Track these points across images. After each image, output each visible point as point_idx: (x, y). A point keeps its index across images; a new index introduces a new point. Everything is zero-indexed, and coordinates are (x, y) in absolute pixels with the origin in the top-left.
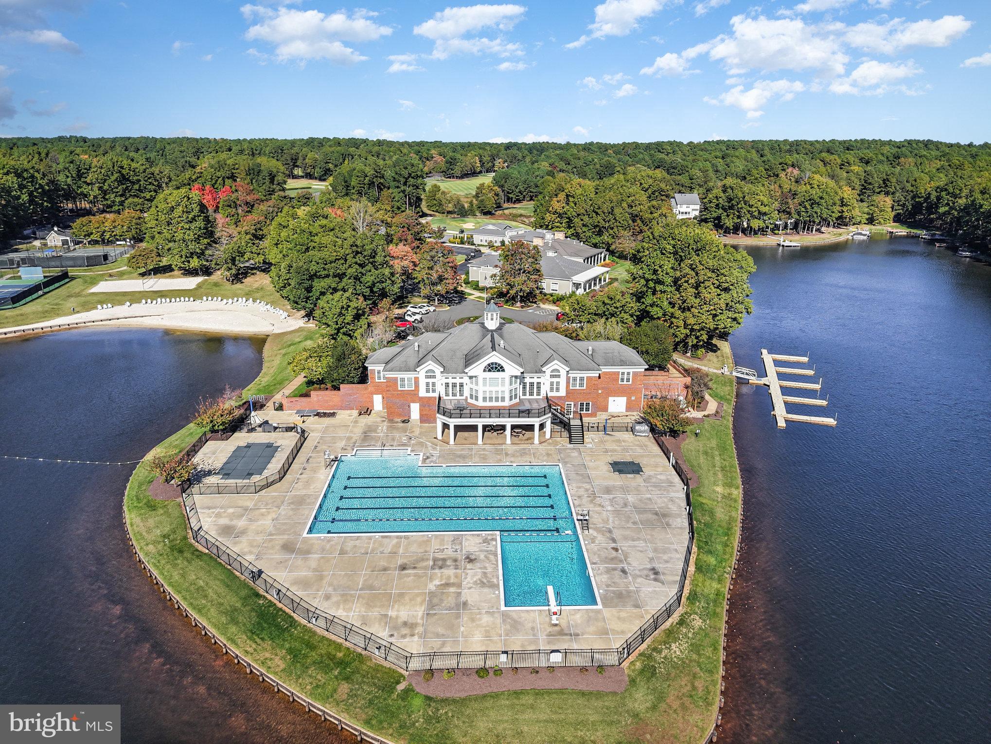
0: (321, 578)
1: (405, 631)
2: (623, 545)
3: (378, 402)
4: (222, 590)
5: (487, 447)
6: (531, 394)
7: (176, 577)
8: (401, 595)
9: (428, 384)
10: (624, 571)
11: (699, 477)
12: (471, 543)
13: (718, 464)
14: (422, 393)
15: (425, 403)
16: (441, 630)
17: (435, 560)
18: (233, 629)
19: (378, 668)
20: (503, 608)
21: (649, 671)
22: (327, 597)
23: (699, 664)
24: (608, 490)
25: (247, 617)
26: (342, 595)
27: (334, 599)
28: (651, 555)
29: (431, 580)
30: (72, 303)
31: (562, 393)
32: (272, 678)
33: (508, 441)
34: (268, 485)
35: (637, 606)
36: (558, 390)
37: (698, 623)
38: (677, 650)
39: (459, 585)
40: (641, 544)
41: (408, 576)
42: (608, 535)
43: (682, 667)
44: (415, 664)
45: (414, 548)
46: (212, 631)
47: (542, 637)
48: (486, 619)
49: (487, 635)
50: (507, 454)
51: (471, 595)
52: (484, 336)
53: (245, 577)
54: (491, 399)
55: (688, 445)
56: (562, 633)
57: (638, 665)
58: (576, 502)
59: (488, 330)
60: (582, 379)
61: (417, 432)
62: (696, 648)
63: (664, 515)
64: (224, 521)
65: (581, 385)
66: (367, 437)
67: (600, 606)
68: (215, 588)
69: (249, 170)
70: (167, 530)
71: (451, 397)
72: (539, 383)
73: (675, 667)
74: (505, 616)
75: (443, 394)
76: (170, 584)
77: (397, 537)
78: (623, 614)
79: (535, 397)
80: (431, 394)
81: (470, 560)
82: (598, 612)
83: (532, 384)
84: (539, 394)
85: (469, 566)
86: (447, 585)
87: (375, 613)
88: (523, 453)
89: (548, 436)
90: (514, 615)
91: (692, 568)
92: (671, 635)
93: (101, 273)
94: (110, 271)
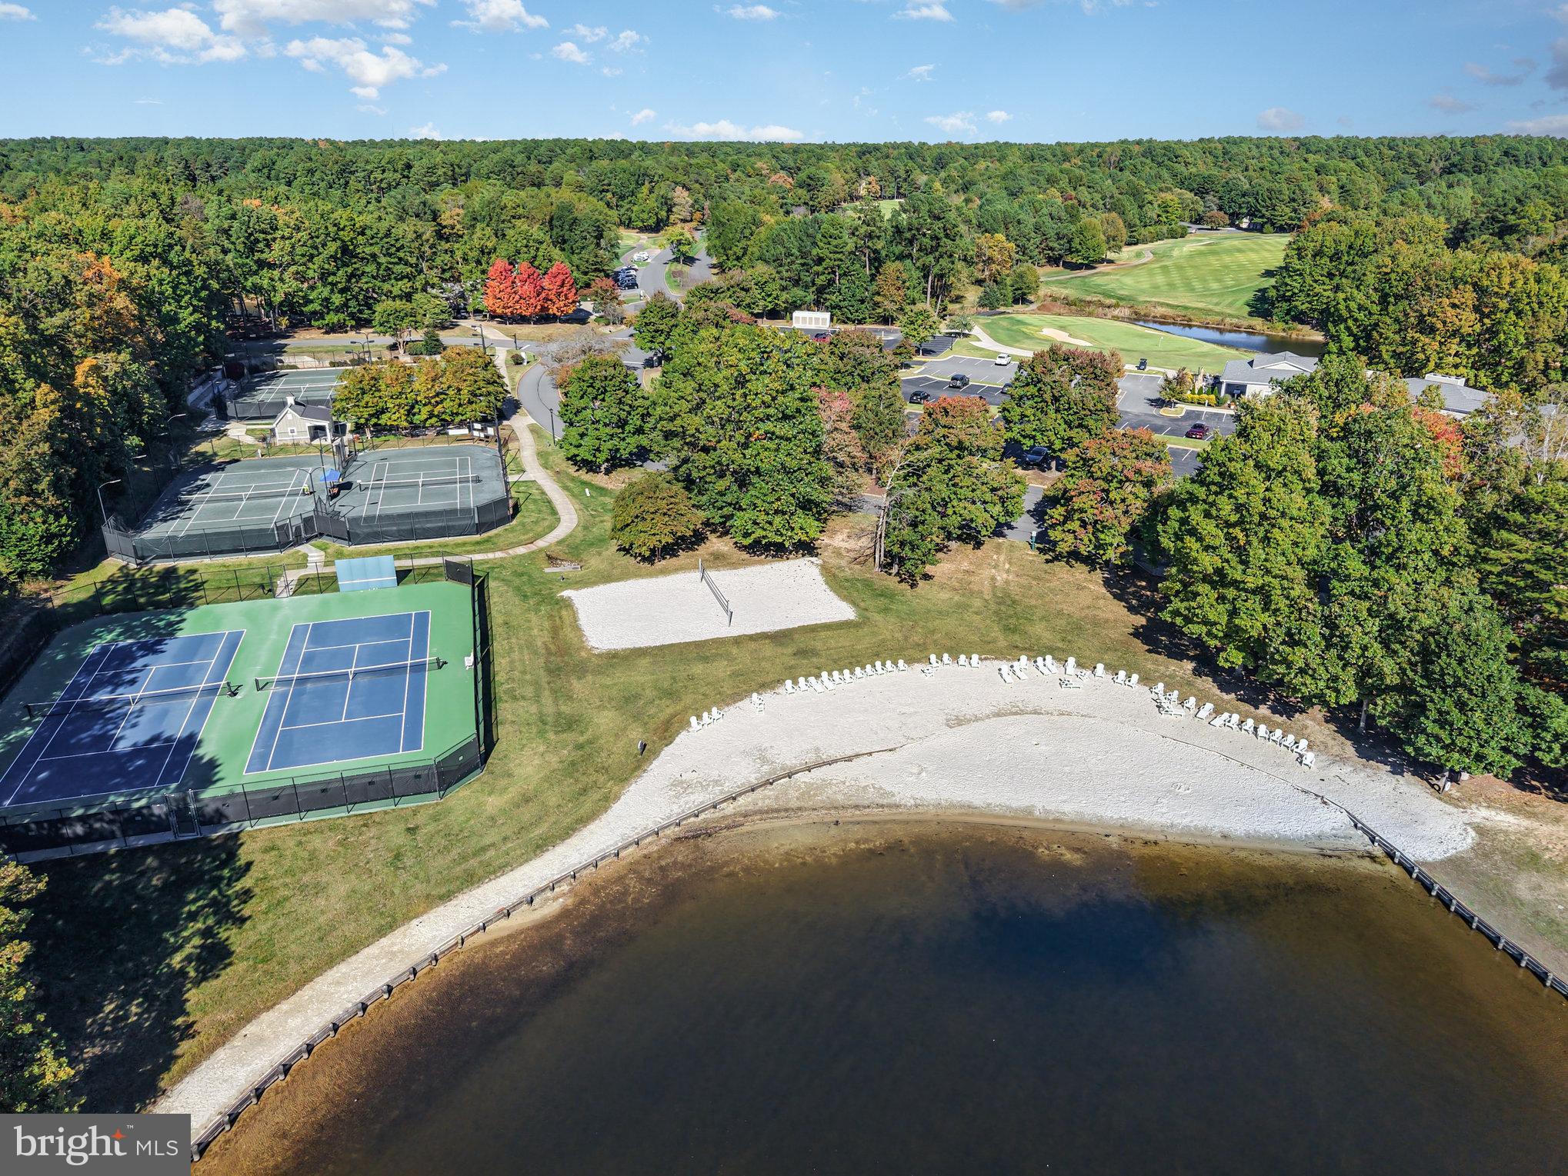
93: (521, 550)
94: (541, 543)
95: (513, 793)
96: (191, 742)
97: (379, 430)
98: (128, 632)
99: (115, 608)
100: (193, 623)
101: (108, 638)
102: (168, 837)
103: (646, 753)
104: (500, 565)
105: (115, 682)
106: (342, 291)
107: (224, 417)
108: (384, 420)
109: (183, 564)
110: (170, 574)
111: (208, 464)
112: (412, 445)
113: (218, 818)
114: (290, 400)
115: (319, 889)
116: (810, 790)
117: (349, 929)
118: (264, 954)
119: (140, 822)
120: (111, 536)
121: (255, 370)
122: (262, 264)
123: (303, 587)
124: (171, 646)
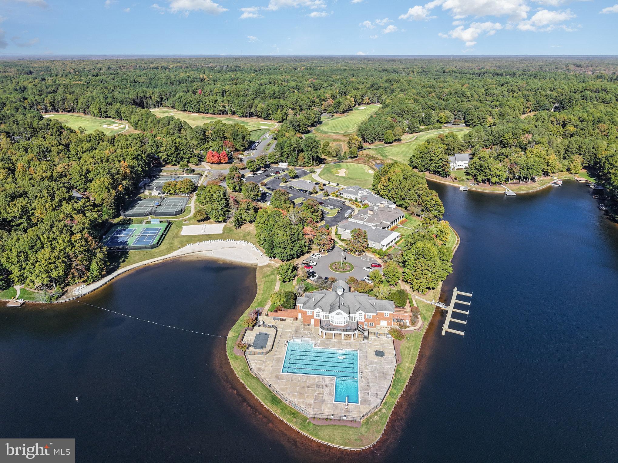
0: (287, 388)
1: (309, 406)
2: (370, 384)
3: (300, 316)
4: (262, 389)
5: (336, 340)
6: (352, 320)
7: (249, 384)
8: (308, 396)
9: (317, 315)
10: (368, 394)
11: (402, 360)
12: (327, 380)
13: (411, 353)
14: (315, 317)
15: (316, 320)
16: (317, 407)
17: (317, 385)
18: (266, 401)
19: (302, 416)
20: (334, 402)
21: (367, 423)
22: (289, 395)
23: (381, 422)
24: (371, 363)
25: (269, 398)
26: (293, 394)
27: (291, 395)
28: (378, 388)
29: (316, 392)
30: (176, 243)
31: (363, 320)
32: (277, 415)
33: (343, 338)
34: (268, 352)
35: (369, 405)
36: (361, 319)
37: (384, 411)
38: (376, 418)
39: (323, 394)
40: (376, 384)
41: (310, 389)
42: (367, 380)
43: (376, 423)
44: (311, 416)
45: (311, 380)
46: (261, 401)
47: (343, 411)
48: (329, 405)
49: (329, 410)
50: (342, 344)
51: (326, 397)
52: (337, 297)
53: (267, 386)
54: (338, 323)
55: (404, 343)
56: (348, 411)
57: (365, 421)
58: (360, 367)
59: (339, 295)
60: (370, 315)
61: (313, 330)
62: (381, 418)
63: (386, 374)
64: (258, 366)
65: (370, 317)
66: (296, 333)
67: (359, 404)
68: (260, 389)
69: (232, 134)
70: (243, 367)
71: (324, 319)
72: (355, 317)
73: (374, 422)
74: (334, 404)
75: (322, 318)
76: (248, 386)
77: (307, 376)
78: (365, 407)
79: (353, 321)
80: (318, 318)
81: (327, 386)
82: (359, 405)
83: (352, 317)
84: (355, 320)
85: (326, 388)
86: (320, 394)
87: (301, 401)
88: (347, 344)
89: (357, 337)
90: (337, 405)
91: (388, 394)
92: (376, 414)
93: (181, 219)
94: (185, 218)
95: (160, 250)
96: (126, 241)
97: (170, 194)
98: (122, 227)
99: (121, 224)
100: (130, 227)
101: (119, 228)
102: (121, 251)
103: (179, 248)
104: (176, 221)
105: (120, 234)
106: (176, 157)
107: (145, 189)
108: (171, 192)
109: (132, 218)
110: (130, 219)
111: (140, 199)
112: (175, 197)
113: (127, 249)
114: (155, 187)
115: (136, 257)
116: (198, 254)
117: (137, 261)
118: (129, 262)
119: (120, 249)
120: (121, 213)
121: (154, 176)
122: (160, 152)
123: (146, 223)
124: (127, 230)
